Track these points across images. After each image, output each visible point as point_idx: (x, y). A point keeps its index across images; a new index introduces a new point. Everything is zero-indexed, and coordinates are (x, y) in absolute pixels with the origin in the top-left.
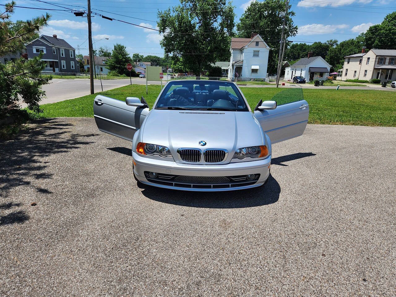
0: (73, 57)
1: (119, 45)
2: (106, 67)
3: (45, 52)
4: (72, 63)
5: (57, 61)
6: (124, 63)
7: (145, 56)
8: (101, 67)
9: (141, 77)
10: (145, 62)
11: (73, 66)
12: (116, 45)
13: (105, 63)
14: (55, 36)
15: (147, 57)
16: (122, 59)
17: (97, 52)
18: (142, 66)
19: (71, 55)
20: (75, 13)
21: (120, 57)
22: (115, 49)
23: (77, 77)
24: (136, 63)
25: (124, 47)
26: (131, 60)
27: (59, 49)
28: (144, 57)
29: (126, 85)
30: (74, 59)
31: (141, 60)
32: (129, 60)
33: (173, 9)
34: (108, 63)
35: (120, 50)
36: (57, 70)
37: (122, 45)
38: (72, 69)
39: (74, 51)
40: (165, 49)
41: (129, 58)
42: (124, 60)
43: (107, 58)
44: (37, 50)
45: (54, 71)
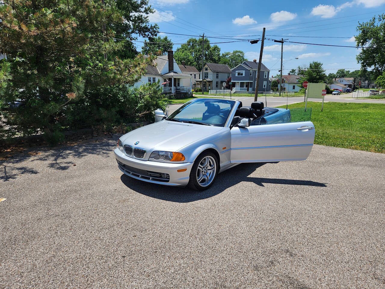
0: (266, 78)
1: (316, 63)
2: (298, 85)
3: (244, 75)
4: (265, 83)
5: (252, 81)
6: (318, 80)
7: (352, 71)
8: (294, 85)
9: (335, 94)
10: (351, 77)
11: (265, 86)
12: (312, 63)
13: (298, 81)
14: (255, 61)
15: (353, 72)
16: (316, 76)
17: (296, 71)
18: (342, 82)
19: (266, 76)
20: (251, 42)
21: (314, 75)
22: (311, 66)
23: (264, 95)
24: (335, 80)
25: (320, 64)
26: (326, 76)
27: (255, 71)
28: (350, 72)
29: (297, 102)
30: (267, 80)
31: (346, 75)
32: (324, 77)
33: (380, 17)
34: (301, 81)
35: (316, 67)
36: (250, 89)
37: (319, 62)
38: (264, 88)
39: (269, 72)
40: (363, 63)
41: (324, 74)
42: (318, 77)
43: (302, 76)
44: (239, 74)
45: (248, 90)
